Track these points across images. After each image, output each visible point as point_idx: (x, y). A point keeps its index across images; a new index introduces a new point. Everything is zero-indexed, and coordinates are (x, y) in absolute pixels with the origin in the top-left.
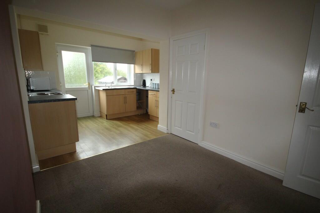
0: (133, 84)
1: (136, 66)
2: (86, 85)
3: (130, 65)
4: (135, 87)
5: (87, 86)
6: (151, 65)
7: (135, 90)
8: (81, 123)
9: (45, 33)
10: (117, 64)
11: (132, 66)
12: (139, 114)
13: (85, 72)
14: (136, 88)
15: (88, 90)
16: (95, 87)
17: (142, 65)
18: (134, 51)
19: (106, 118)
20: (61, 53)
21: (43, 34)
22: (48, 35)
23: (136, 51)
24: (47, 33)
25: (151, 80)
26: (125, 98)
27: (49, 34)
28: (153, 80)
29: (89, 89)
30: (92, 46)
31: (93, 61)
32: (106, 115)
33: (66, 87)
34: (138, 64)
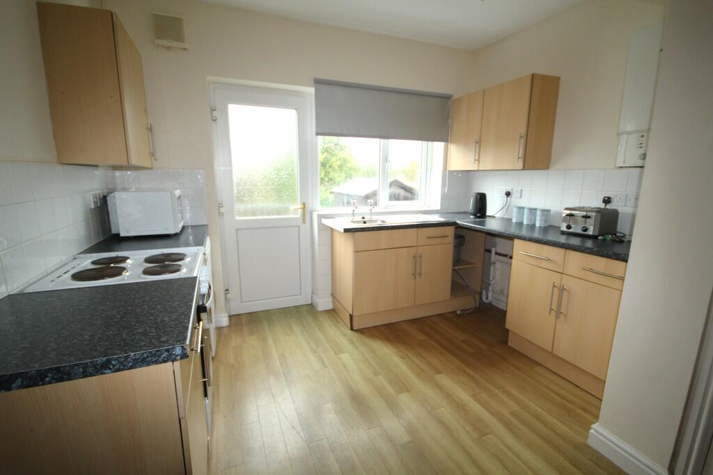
0: (438, 207)
1: (453, 148)
2: (293, 211)
3: (430, 143)
4: (452, 220)
5: (299, 215)
6: (523, 141)
7: (450, 231)
8: (271, 342)
9: (175, 44)
10: (391, 141)
11: (439, 146)
12: (459, 312)
13: (293, 170)
14: (454, 224)
15: (299, 227)
16: (320, 217)
17: (479, 142)
18: (447, 98)
19: (349, 326)
20: (225, 111)
21: (168, 48)
22: (185, 49)
23: (455, 97)
24: (180, 45)
25: (508, 194)
26: (416, 258)
27: (186, 46)
28: (514, 195)
29: (304, 222)
30: (318, 82)
31: (318, 134)
32: (351, 316)
33: (238, 218)
34: (463, 141)
